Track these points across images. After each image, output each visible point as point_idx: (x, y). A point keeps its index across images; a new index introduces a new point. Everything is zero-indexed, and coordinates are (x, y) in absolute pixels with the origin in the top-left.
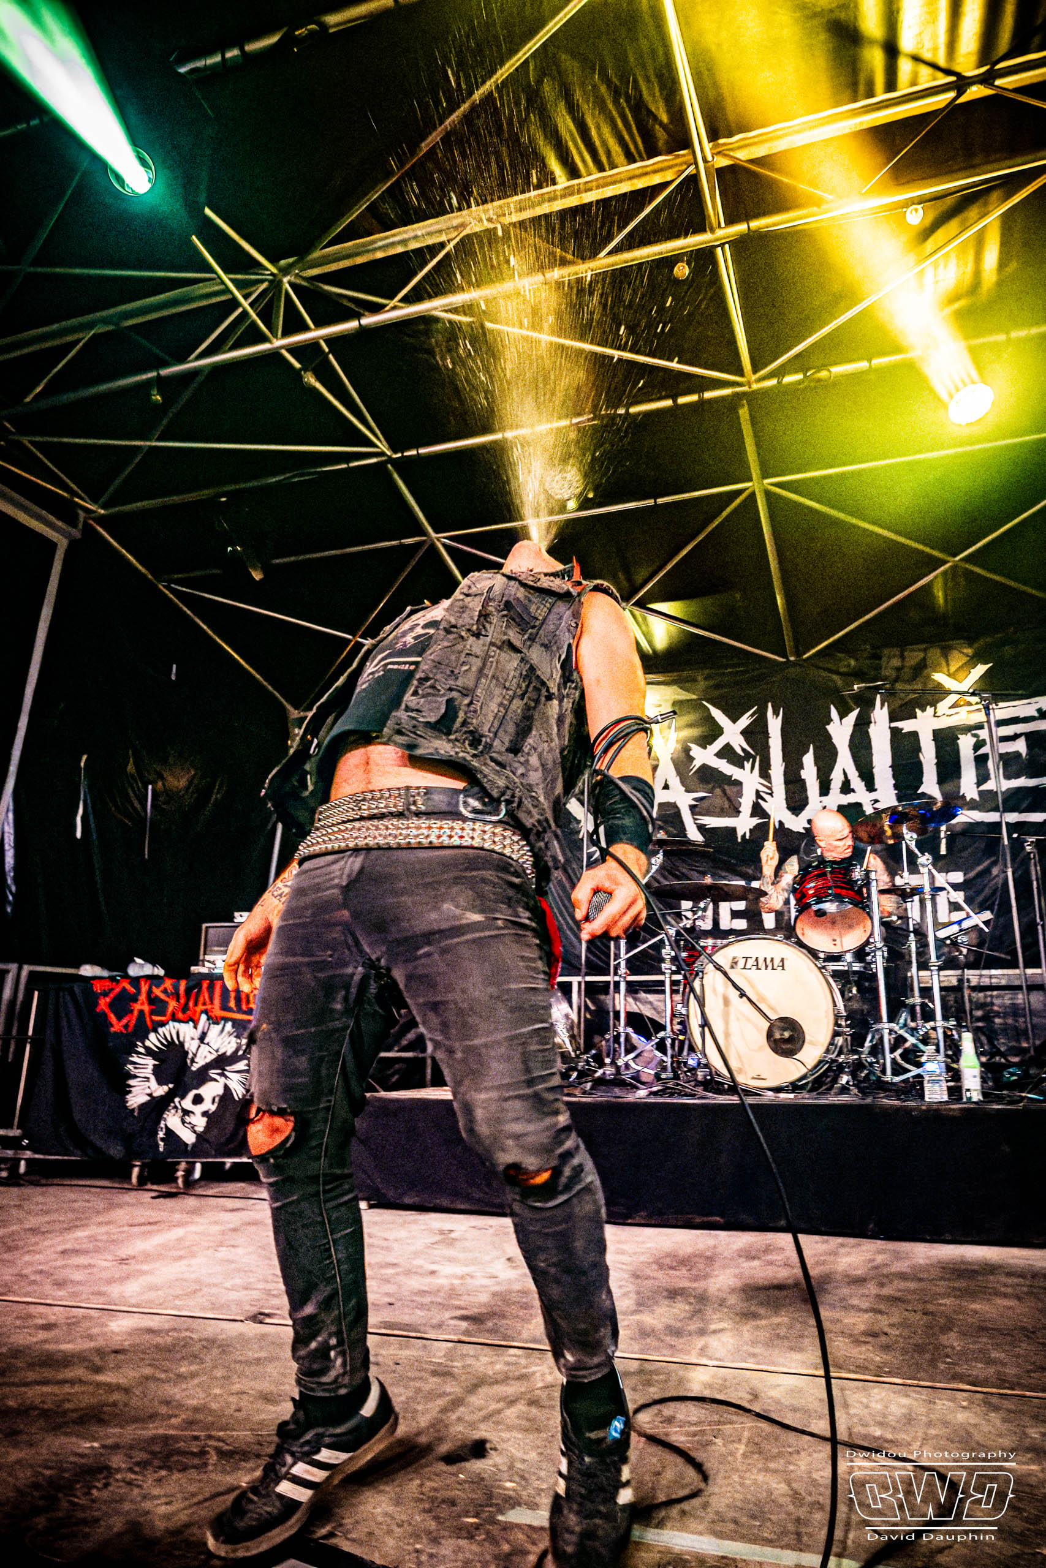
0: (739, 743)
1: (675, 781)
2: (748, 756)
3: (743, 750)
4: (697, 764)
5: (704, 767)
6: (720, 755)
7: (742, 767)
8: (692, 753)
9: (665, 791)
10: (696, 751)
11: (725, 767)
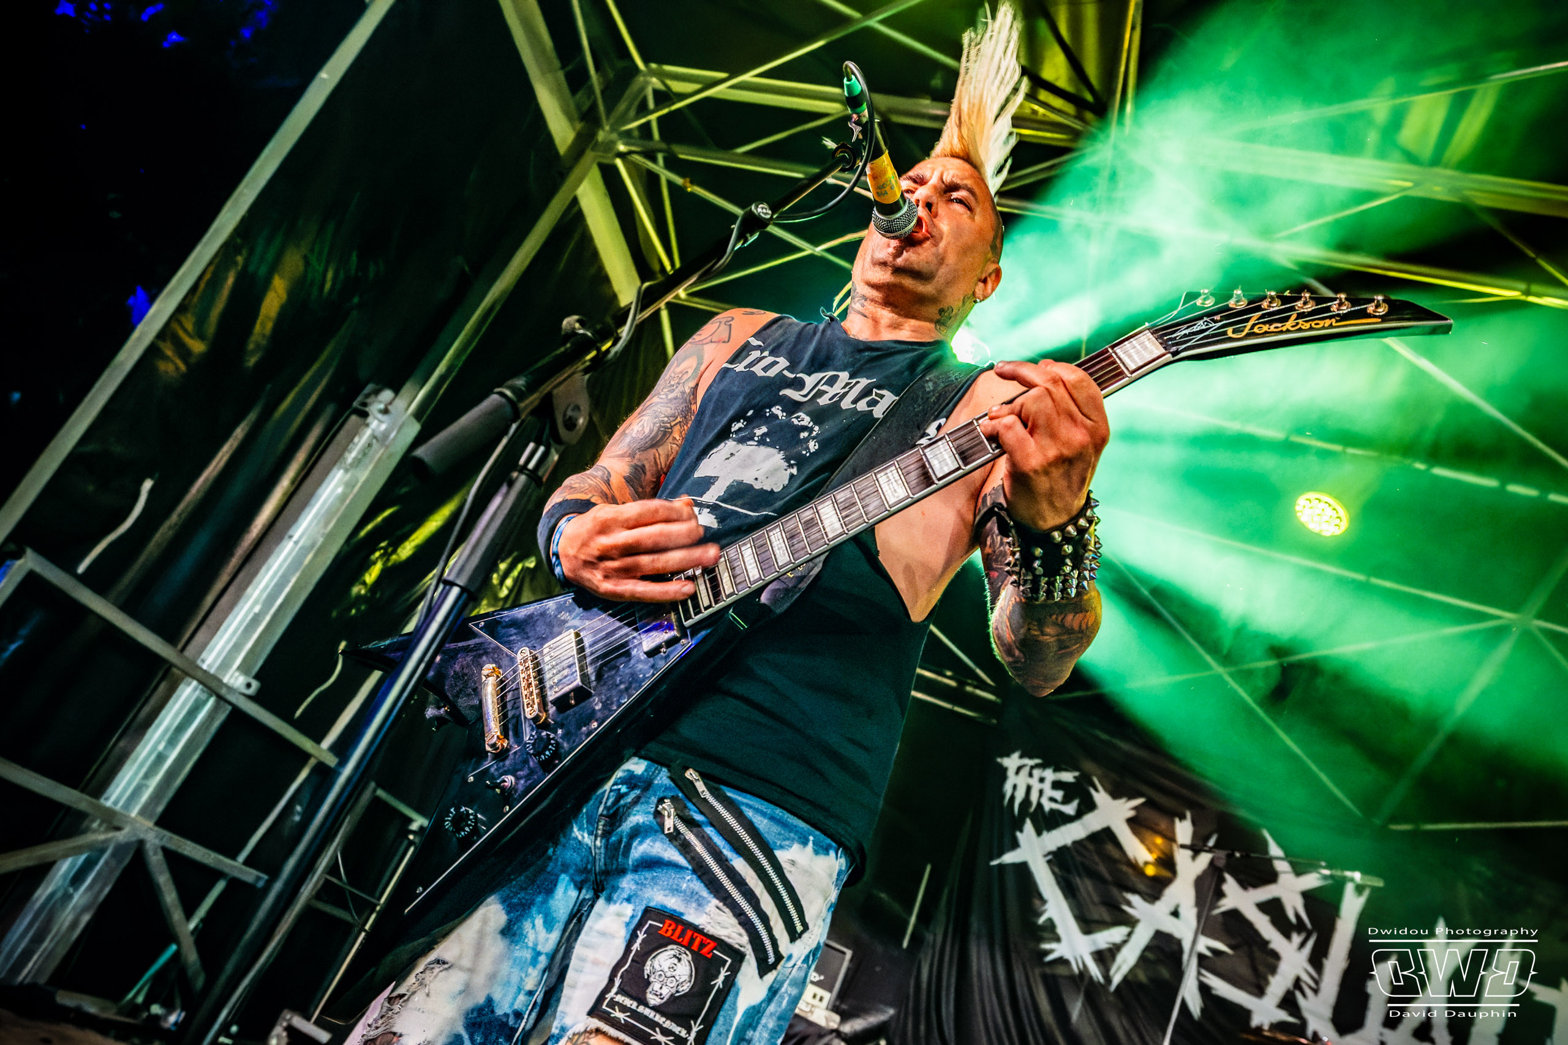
0: (1294, 905)
1: (1190, 913)
2: (1300, 927)
3: (1297, 916)
4: (1226, 904)
5: (1234, 915)
6: (1264, 907)
7: (1288, 937)
8: (1226, 888)
9: (1173, 919)
10: (1230, 885)
11: (1263, 924)
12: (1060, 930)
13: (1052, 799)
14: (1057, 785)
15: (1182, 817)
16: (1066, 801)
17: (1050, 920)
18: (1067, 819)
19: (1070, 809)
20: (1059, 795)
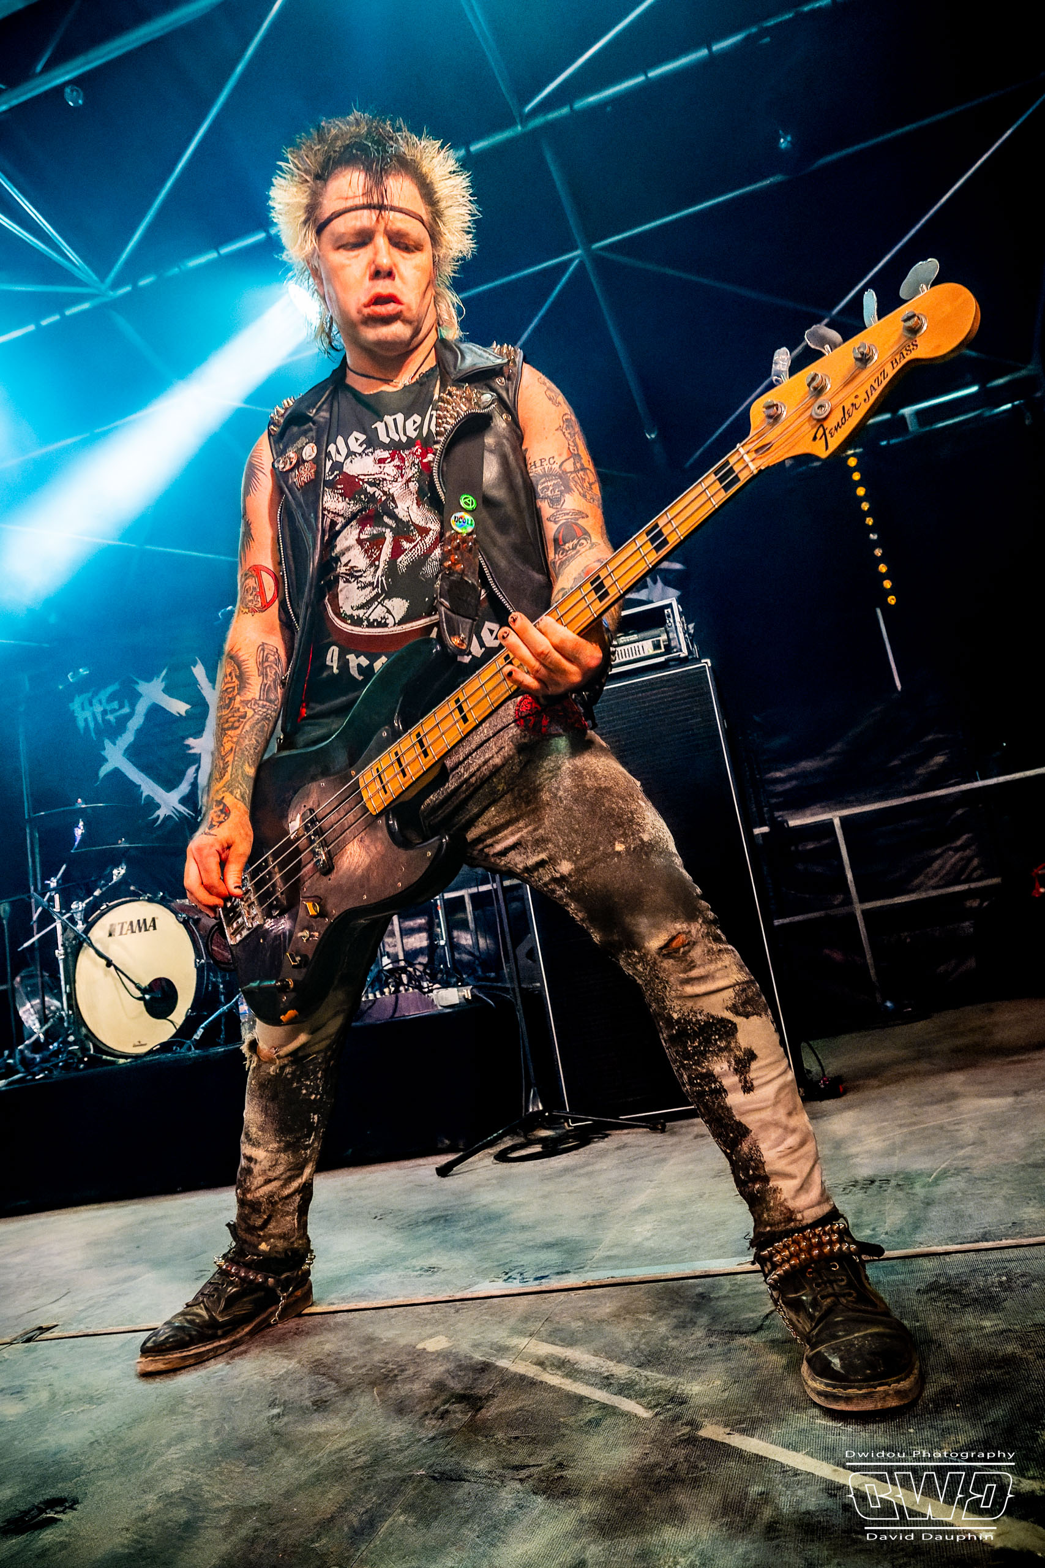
12: (157, 800)
13: (113, 711)
14: (110, 699)
15: (195, 664)
16: (121, 707)
17: (148, 796)
18: (129, 717)
19: (126, 710)
20: (115, 705)
